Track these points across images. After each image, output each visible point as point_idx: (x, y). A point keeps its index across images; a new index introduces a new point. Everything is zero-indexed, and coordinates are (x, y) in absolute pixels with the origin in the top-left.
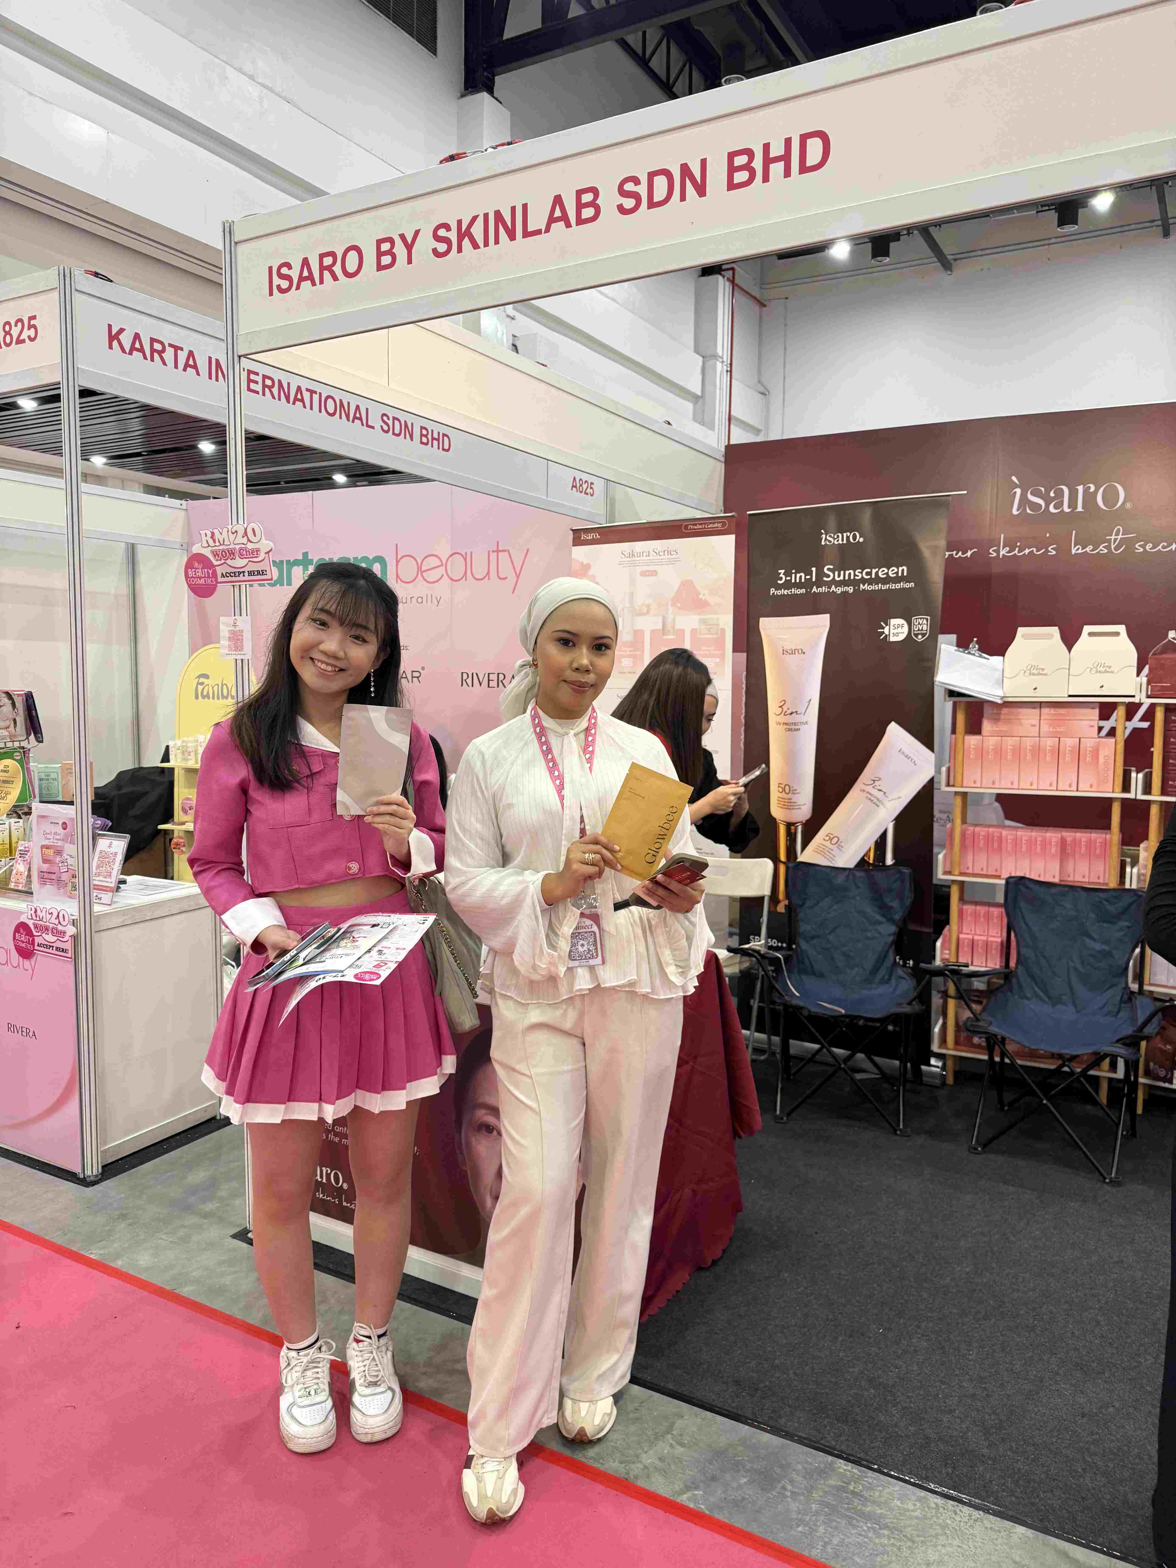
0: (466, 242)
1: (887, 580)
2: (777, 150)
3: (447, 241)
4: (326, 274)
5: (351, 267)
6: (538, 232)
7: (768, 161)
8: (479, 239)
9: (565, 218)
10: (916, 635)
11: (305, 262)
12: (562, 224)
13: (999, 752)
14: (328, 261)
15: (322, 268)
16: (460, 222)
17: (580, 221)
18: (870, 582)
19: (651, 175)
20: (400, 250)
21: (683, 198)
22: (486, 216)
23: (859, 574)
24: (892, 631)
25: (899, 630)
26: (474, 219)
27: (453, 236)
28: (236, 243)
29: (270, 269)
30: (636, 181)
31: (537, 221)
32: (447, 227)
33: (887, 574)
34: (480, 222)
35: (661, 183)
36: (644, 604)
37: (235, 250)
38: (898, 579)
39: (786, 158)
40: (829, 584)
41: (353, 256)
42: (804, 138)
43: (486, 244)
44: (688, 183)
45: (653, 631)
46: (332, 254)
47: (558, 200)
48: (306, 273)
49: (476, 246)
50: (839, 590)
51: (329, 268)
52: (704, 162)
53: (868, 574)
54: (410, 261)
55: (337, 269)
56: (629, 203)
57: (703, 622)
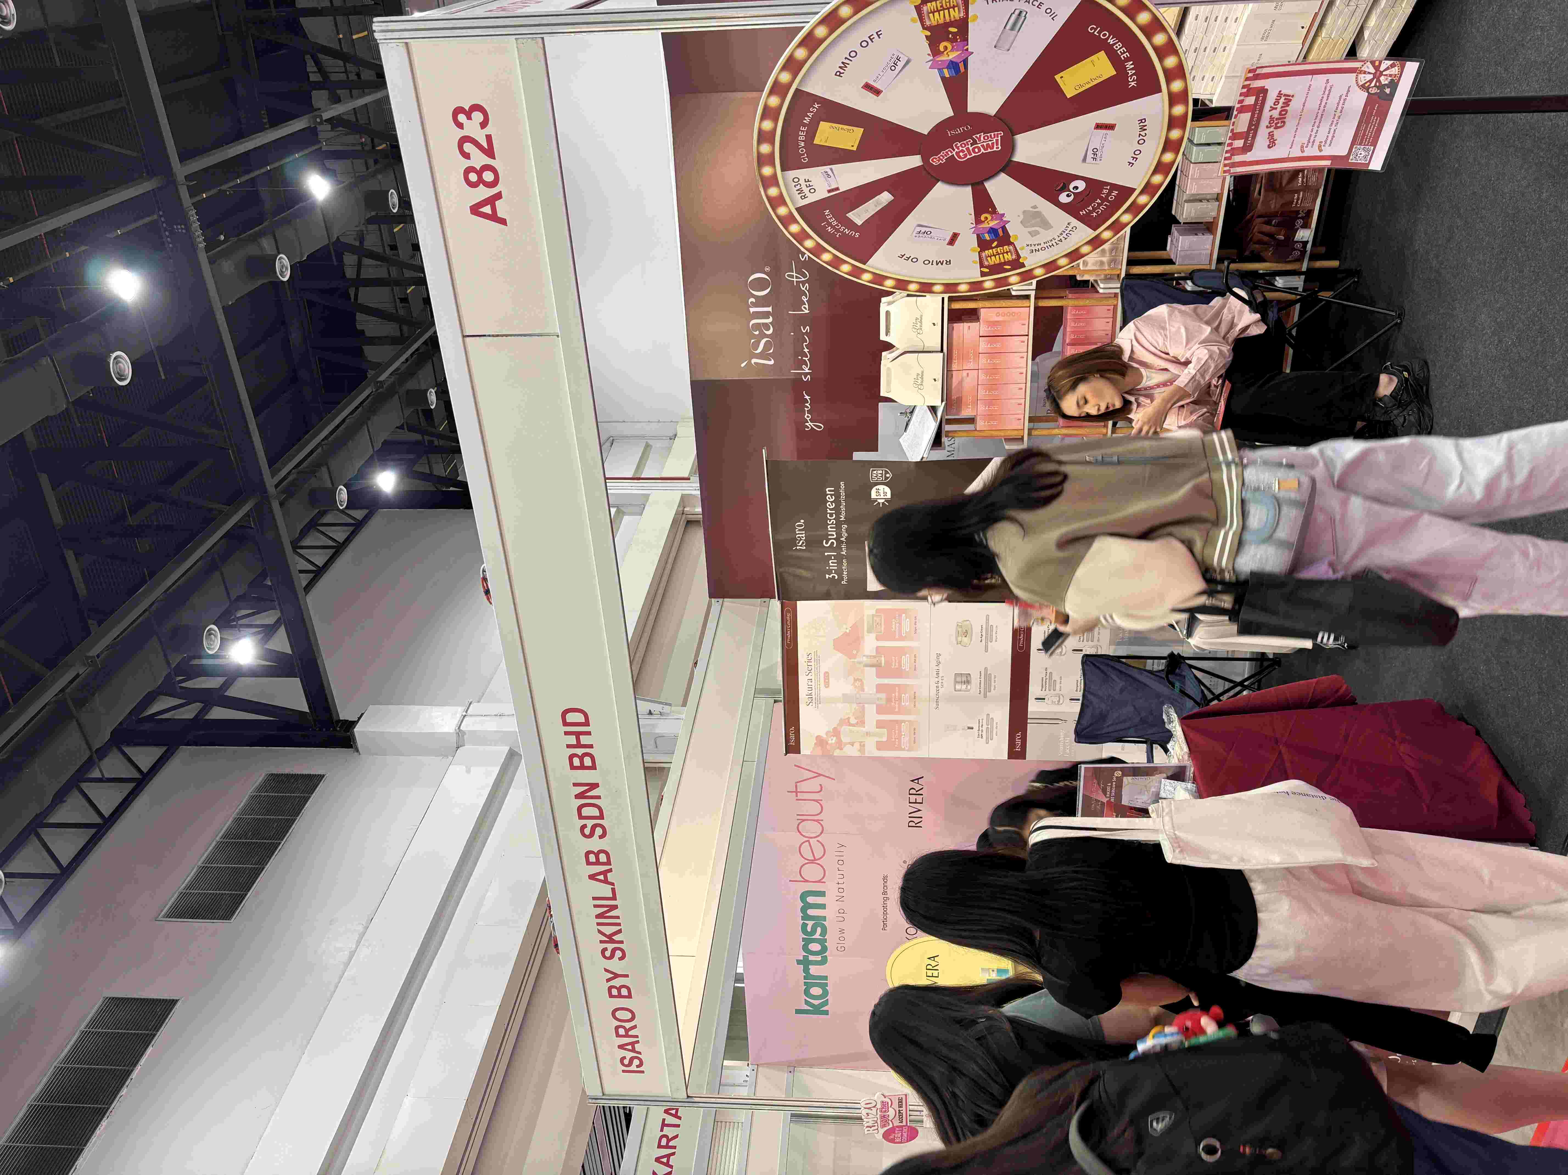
0: (616, 938)
1: (837, 502)
2: (572, 740)
3: (614, 951)
4: (631, 1033)
5: (627, 1015)
6: (613, 890)
7: (579, 745)
8: (615, 929)
9: (605, 873)
10: (886, 478)
11: (621, 1047)
12: (609, 875)
13: (990, 402)
14: (622, 1031)
15: (627, 1036)
16: (601, 942)
17: (608, 863)
18: (838, 513)
19: (581, 817)
20: (617, 982)
21: (599, 797)
22: (598, 924)
23: (832, 520)
24: (882, 497)
25: (881, 492)
26: (600, 932)
27: (610, 947)
28: (604, 1094)
29: (624, 1071)
30: (583, 827)
31: (606, 891)
32: (604, 951)
33: (832, 502)
34: (602, 928)
35: (586, 811)
36: (853, 684)
37: (609, 1095)
38: (837, 495)
39: (578, 734)
40: (839, 542)
41: (620, 1014)
42: (565, 724)
43: (619, 924)
44: (589, 794)
45: (878, 676)
46: (617, 1028)
47: (592, 877)
48: (630, 1047)
49: (620, 931)
50: (845, 534)
51: (627, 1031)
52: (575, 785)
53: (831, 515)
54: (627, 976)
55: (628, 1025)
56: (599, 831)
57: (869, 631)
